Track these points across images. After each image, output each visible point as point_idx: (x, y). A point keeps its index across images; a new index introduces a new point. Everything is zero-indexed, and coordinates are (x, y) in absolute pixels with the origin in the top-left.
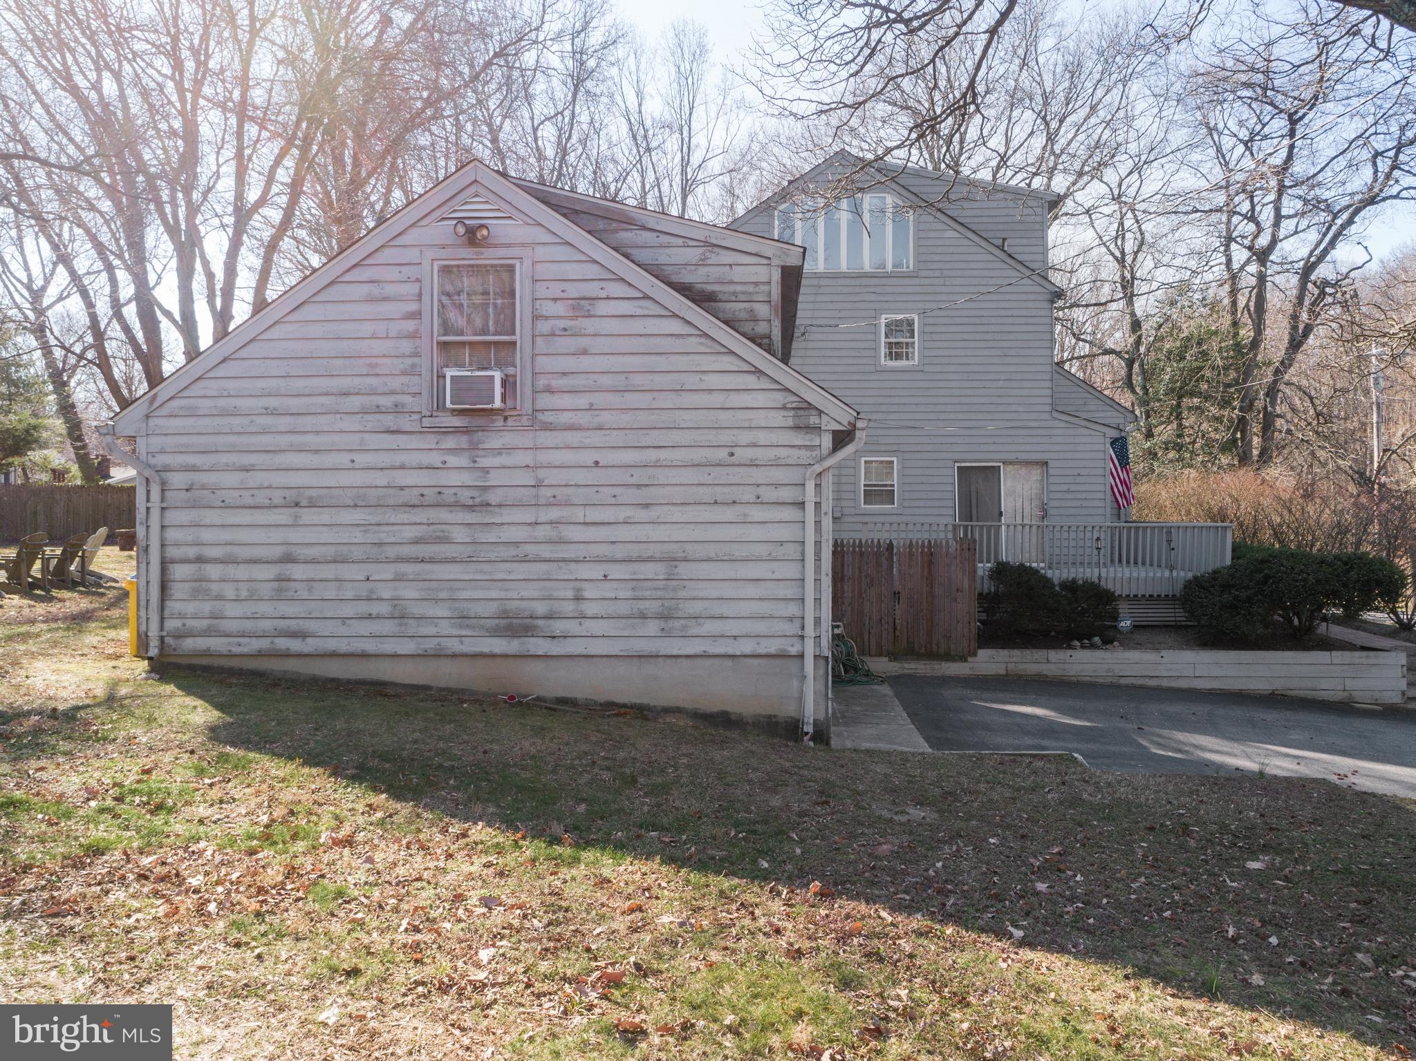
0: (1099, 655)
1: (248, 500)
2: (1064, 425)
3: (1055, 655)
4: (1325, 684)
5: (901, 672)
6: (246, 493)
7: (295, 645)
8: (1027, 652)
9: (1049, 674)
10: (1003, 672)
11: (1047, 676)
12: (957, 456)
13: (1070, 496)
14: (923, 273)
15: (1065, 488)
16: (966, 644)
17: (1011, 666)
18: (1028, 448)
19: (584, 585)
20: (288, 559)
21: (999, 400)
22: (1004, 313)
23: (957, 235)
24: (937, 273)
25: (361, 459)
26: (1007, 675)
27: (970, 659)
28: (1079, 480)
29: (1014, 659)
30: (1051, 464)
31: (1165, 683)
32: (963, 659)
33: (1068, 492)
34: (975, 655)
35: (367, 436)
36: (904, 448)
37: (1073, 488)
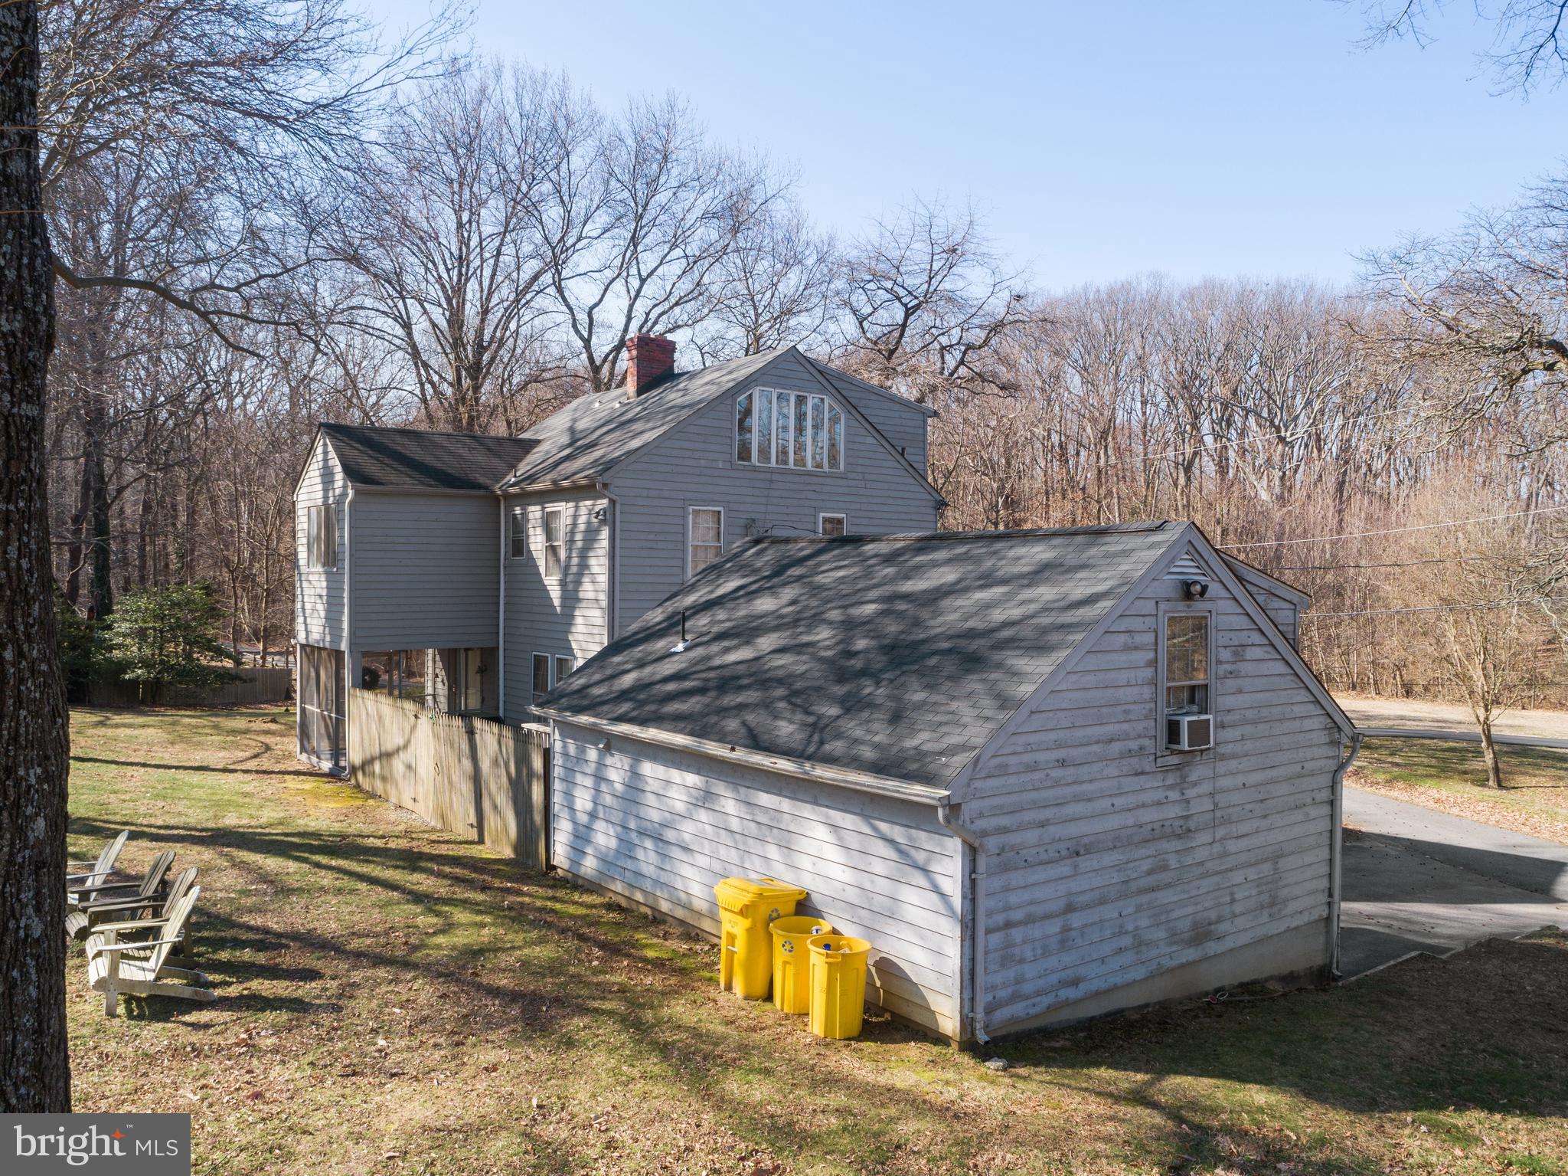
1: (1044, 857)
6: (1042, 850)
7: (1070, 993)
19: (1235, 889)
20: (1070, 908)
23: (875, 441)
24: (860, 477)
25: (1119, 802)
35: (1123, 780)
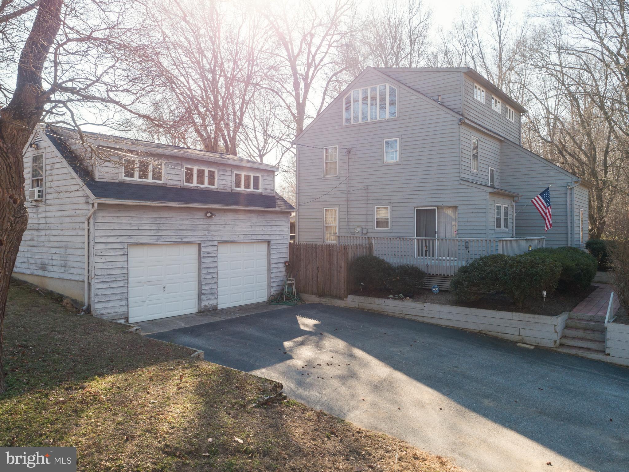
0: (397, 302)
2: (465, 187)
3: (379, 301)
4: (508, 331)
5: (320, 302)
8: (367, 298)
9: (375, 309)
10: (357, 306)
11: (374, 310)
12: (416, 204)
13: (468, 224)
14: (401, 118)
15: (465, 219)
16: (343, 292)
17: (360, 304)
18: (449, 199)
19: (53, 255)
21: (435, 176)
22: (436, 133)
23: (416, 97)
24: (407, 117)
26: (359, 308)
27: (345, 299)
28: (473, 215)
29: (361, 301)
30: (459, 207)
31: (426, 320)
32: (341, 298)
33: (468, 221)
34: (346, 297)
36: (392, 201)
37: (469, 219)
